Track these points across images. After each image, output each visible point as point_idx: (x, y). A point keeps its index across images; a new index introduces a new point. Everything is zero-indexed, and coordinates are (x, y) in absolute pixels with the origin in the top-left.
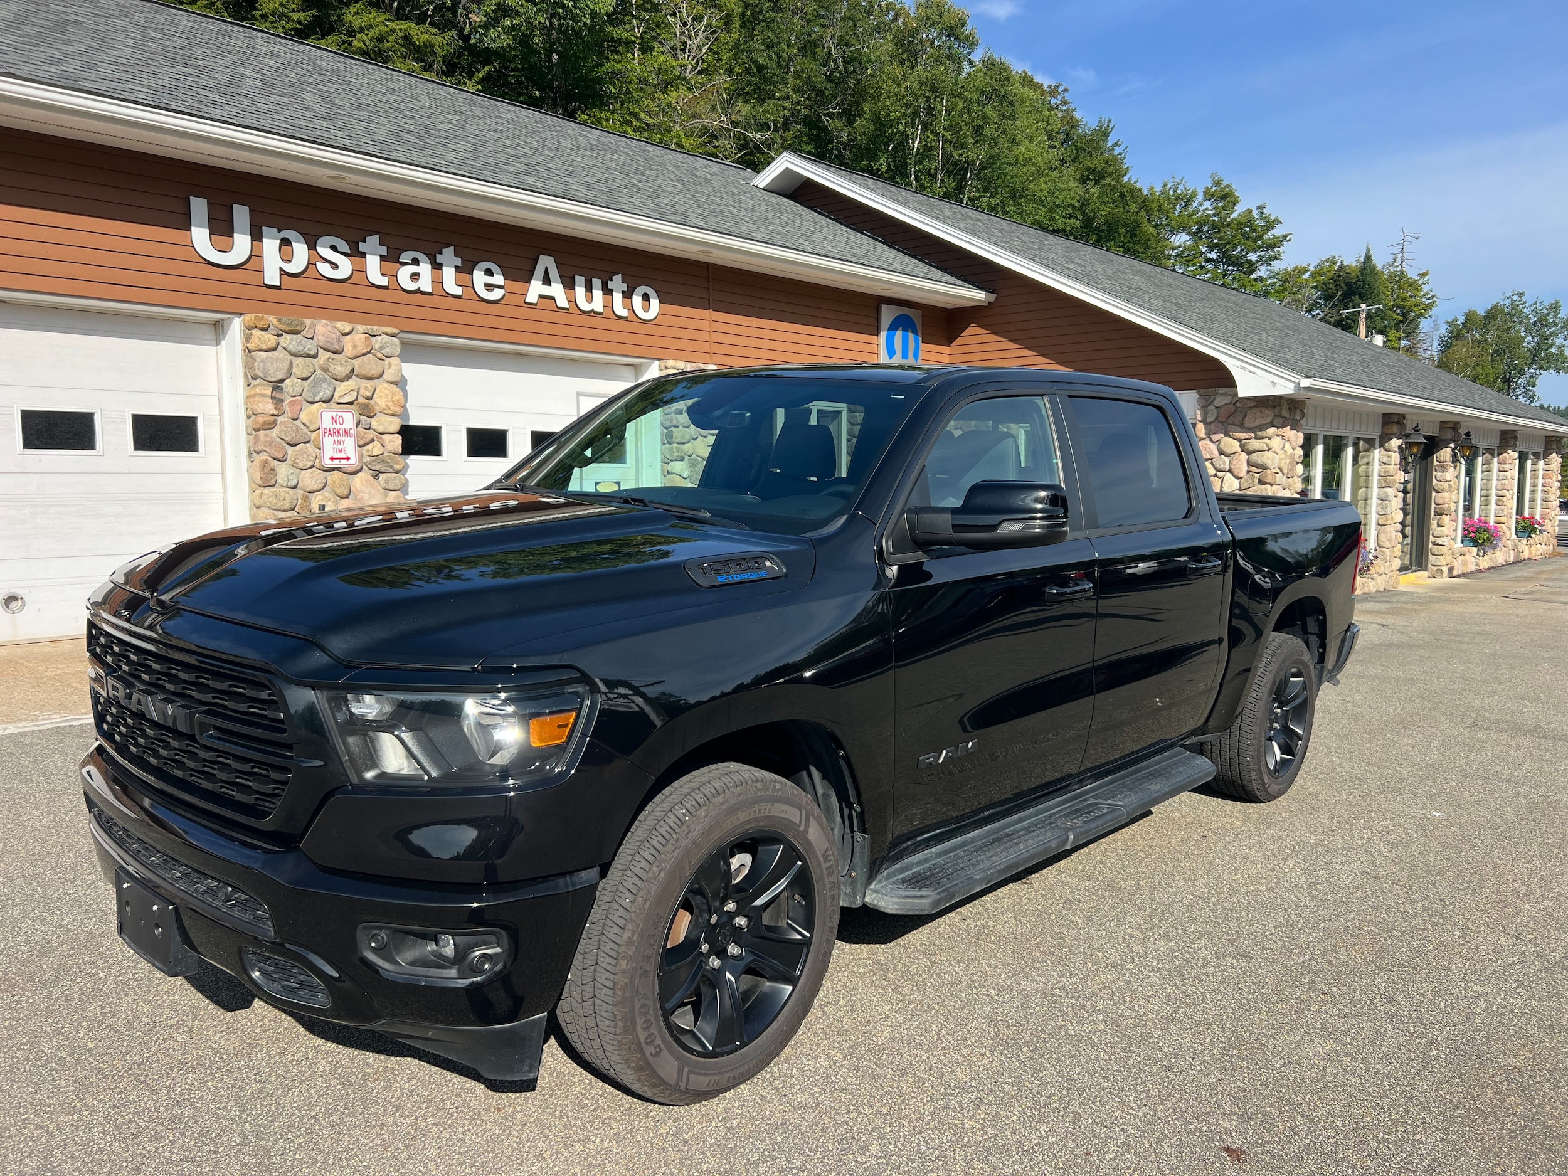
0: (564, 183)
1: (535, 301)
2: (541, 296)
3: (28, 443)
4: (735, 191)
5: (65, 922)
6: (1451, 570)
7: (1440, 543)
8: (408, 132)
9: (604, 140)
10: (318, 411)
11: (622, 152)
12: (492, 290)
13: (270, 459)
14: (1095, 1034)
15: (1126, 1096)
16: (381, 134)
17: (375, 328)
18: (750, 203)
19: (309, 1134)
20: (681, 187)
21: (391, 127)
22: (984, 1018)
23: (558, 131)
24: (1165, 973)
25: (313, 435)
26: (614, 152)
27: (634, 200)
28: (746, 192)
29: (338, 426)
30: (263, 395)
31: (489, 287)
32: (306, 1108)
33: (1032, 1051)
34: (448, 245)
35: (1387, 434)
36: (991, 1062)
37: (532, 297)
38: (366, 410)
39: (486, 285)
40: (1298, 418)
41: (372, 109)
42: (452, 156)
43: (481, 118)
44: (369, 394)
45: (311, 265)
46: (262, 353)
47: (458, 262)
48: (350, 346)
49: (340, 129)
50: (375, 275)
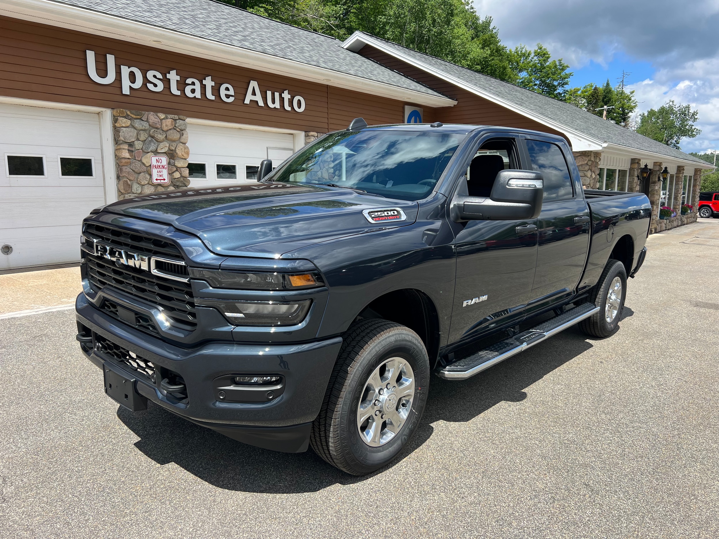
0: (261, 45)
1: (248, 103)
2: (251, 100)
3: (11, 172)
4: (334, 50)
5: (87, 414)
6: (655, 230)
7: (652, 218)
8: (186, 19)
9: (271, 24)
10: (150, 157)
11: (280, 29)
12: (228, 98)
13: (128, 180)
14: (592, 463)
15: (619, 494)
16: (175, 20)
17: (176, 116)
18: (342, 56)
19: (246, 523)
20: (311, 48)
21: (178, 16)
22: (538, 456)
23: (250, 19)
24: (611, 431)
25: (149, 168)
26: (277, 30)
27: (294, 54)
28: (339, 50)
29: (159, 164)
30: (124, 149)
31: (228, 96)
32: (239, 509)
33: (567, 472)
34: (208, 76)
35: (633, 168)
36: (550, 478)
37: (247, 101)
38: (171, 155)
39: (226, 95)
40: (597, 161)
41: (167, 7)
42: (209, 32)
43: (215, 12)
44: (174, 148)
45: (144, 85)
46: (123, 128)
47: (213, 84)
48: (164, 125)
49: (156, 17)
50: (175, 90)
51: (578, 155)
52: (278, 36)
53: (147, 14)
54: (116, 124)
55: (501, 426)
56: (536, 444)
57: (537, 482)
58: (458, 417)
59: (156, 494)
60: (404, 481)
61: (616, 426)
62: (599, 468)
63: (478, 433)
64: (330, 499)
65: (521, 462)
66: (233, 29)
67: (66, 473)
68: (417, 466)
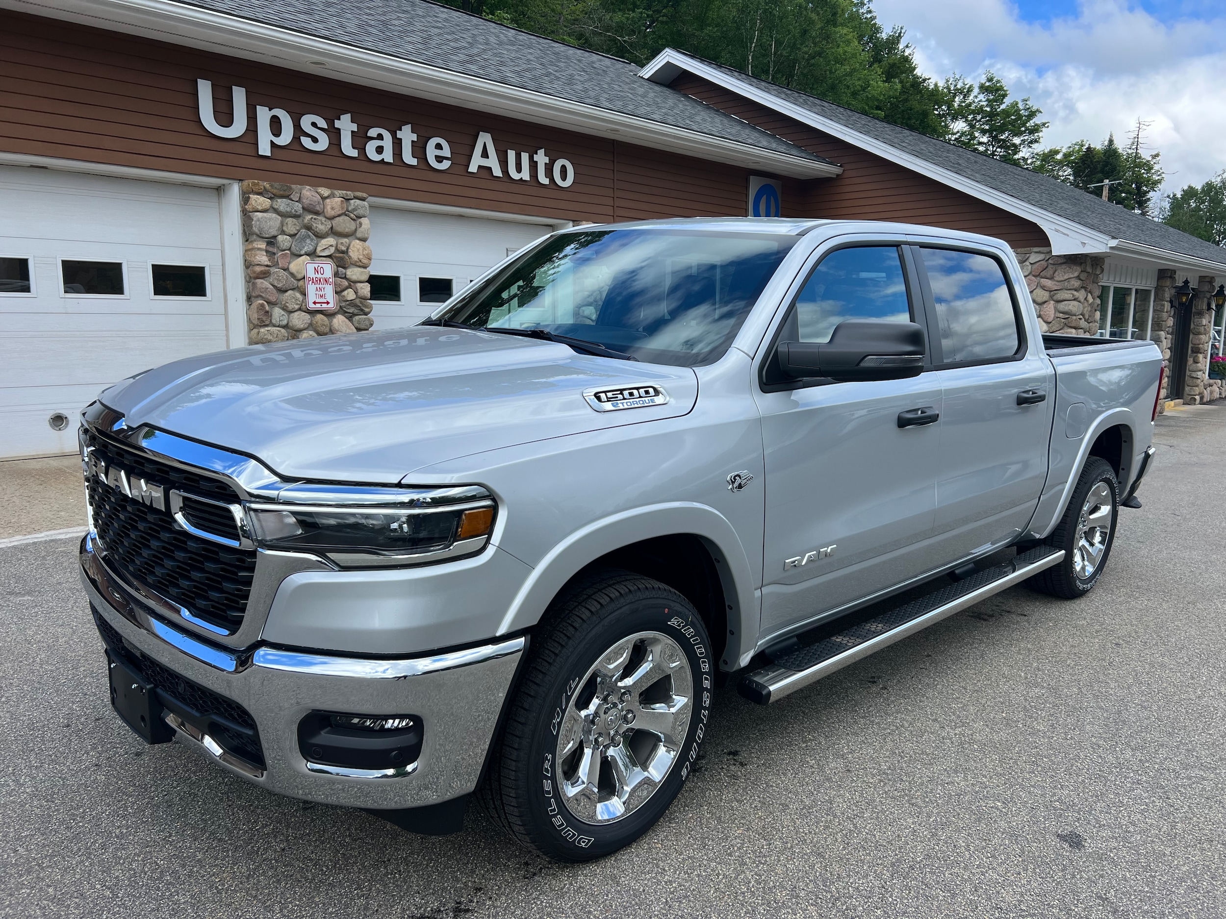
0: (499, 71)
1: (475, 171)
2: (480, 167)
3: (68, 289)
4: (627, 80)
6: (1202, 398)
7: (1195, 376)
8: (371, 26)
10: (304, 263)
11: (535, 47)
12: (441, 162)
13: (265, 303)
16: (352, 27)
17: (349, 193)
18: (641, 91)
20: (587, 77)
21: (357, 22)
23: (483, 29)
24: (1145, 785)
25: (301, 283)
26: (529, 47)
27: (555, 86)
28: (635, 82)
29: (319, 276)
30: (259, 249)
31: (439, 159)
34: (406, 123)
35: (1162, 286)
37: (473, 168)
38: (341, 260)
39: (436, 157)
42: (409, 47)
43: (423, 17)
44: (344, 248)
45: (296, 139)
46: (258, 213)
47: (414, 137)
48: (329, 208)
49: (317, 22)
50: (348, 148)
51: (1062, 261)
52: (529, 57)
53: (303, 17)
54: (246, 207)
55: (926, 769)
56: (998, 809)
57: (1003, 890)
58: (843, 747)
59: (258, 890)
60: (736, 878)
61: (1155, 776)
62: (1127, 862)
63: (881, 781)
64: (590, 912)
65: (968, 846)
66: (452, 44)
67: (97, 840)
68: (763, 848)
